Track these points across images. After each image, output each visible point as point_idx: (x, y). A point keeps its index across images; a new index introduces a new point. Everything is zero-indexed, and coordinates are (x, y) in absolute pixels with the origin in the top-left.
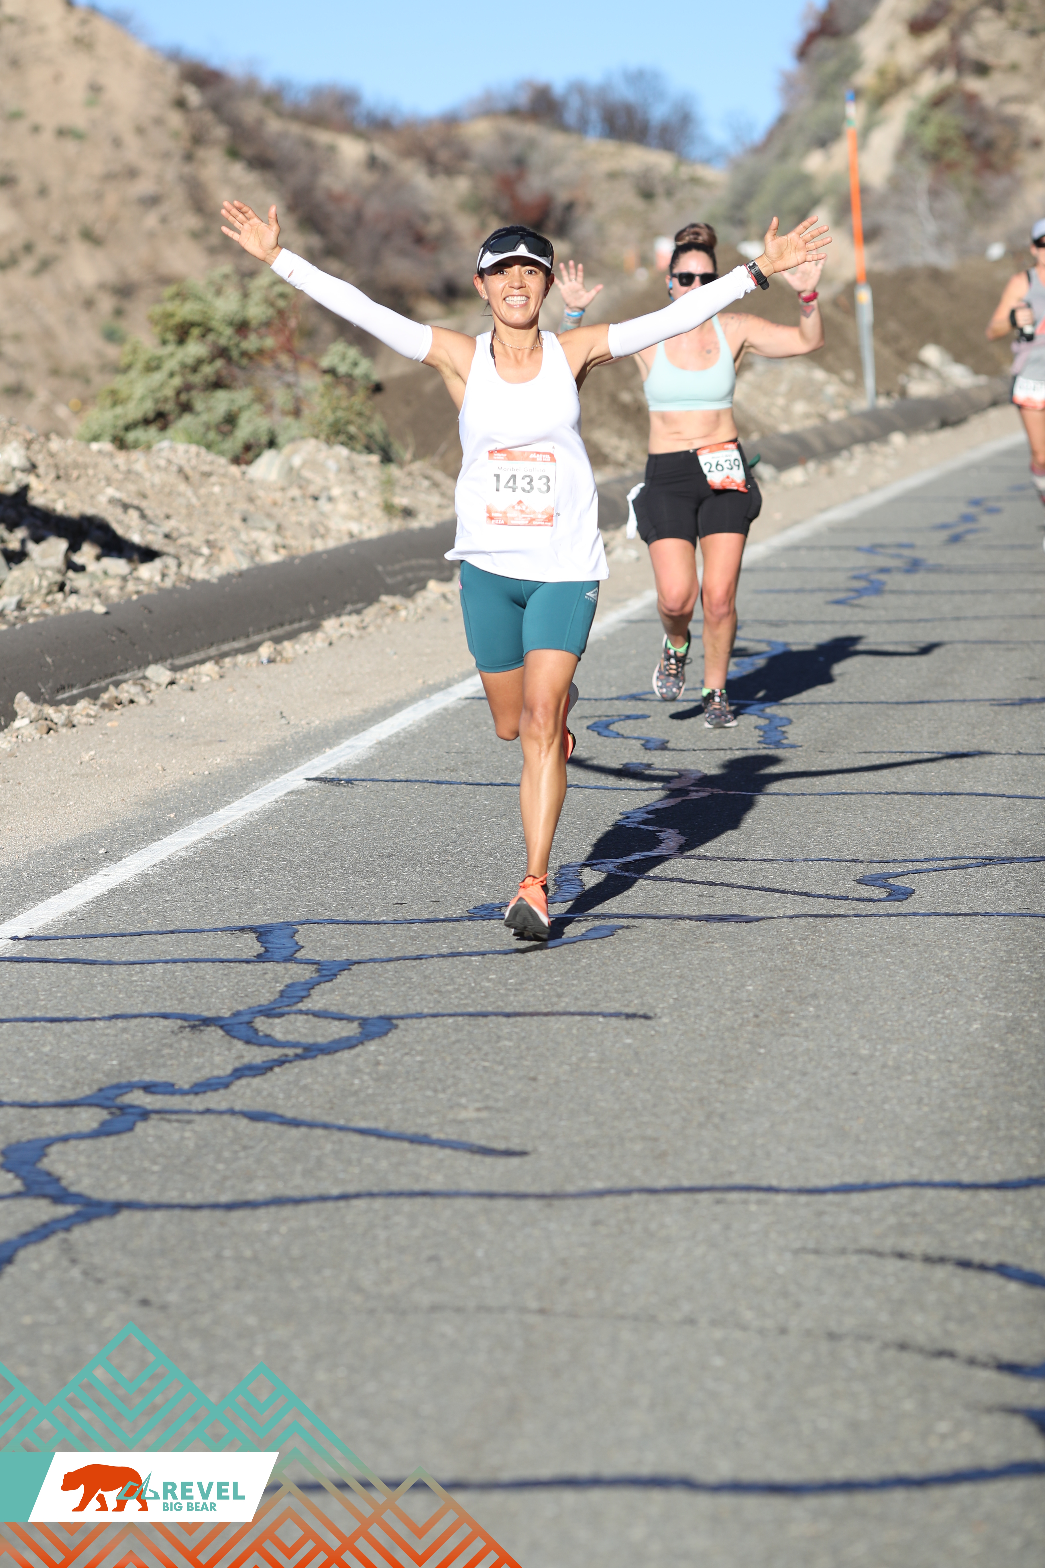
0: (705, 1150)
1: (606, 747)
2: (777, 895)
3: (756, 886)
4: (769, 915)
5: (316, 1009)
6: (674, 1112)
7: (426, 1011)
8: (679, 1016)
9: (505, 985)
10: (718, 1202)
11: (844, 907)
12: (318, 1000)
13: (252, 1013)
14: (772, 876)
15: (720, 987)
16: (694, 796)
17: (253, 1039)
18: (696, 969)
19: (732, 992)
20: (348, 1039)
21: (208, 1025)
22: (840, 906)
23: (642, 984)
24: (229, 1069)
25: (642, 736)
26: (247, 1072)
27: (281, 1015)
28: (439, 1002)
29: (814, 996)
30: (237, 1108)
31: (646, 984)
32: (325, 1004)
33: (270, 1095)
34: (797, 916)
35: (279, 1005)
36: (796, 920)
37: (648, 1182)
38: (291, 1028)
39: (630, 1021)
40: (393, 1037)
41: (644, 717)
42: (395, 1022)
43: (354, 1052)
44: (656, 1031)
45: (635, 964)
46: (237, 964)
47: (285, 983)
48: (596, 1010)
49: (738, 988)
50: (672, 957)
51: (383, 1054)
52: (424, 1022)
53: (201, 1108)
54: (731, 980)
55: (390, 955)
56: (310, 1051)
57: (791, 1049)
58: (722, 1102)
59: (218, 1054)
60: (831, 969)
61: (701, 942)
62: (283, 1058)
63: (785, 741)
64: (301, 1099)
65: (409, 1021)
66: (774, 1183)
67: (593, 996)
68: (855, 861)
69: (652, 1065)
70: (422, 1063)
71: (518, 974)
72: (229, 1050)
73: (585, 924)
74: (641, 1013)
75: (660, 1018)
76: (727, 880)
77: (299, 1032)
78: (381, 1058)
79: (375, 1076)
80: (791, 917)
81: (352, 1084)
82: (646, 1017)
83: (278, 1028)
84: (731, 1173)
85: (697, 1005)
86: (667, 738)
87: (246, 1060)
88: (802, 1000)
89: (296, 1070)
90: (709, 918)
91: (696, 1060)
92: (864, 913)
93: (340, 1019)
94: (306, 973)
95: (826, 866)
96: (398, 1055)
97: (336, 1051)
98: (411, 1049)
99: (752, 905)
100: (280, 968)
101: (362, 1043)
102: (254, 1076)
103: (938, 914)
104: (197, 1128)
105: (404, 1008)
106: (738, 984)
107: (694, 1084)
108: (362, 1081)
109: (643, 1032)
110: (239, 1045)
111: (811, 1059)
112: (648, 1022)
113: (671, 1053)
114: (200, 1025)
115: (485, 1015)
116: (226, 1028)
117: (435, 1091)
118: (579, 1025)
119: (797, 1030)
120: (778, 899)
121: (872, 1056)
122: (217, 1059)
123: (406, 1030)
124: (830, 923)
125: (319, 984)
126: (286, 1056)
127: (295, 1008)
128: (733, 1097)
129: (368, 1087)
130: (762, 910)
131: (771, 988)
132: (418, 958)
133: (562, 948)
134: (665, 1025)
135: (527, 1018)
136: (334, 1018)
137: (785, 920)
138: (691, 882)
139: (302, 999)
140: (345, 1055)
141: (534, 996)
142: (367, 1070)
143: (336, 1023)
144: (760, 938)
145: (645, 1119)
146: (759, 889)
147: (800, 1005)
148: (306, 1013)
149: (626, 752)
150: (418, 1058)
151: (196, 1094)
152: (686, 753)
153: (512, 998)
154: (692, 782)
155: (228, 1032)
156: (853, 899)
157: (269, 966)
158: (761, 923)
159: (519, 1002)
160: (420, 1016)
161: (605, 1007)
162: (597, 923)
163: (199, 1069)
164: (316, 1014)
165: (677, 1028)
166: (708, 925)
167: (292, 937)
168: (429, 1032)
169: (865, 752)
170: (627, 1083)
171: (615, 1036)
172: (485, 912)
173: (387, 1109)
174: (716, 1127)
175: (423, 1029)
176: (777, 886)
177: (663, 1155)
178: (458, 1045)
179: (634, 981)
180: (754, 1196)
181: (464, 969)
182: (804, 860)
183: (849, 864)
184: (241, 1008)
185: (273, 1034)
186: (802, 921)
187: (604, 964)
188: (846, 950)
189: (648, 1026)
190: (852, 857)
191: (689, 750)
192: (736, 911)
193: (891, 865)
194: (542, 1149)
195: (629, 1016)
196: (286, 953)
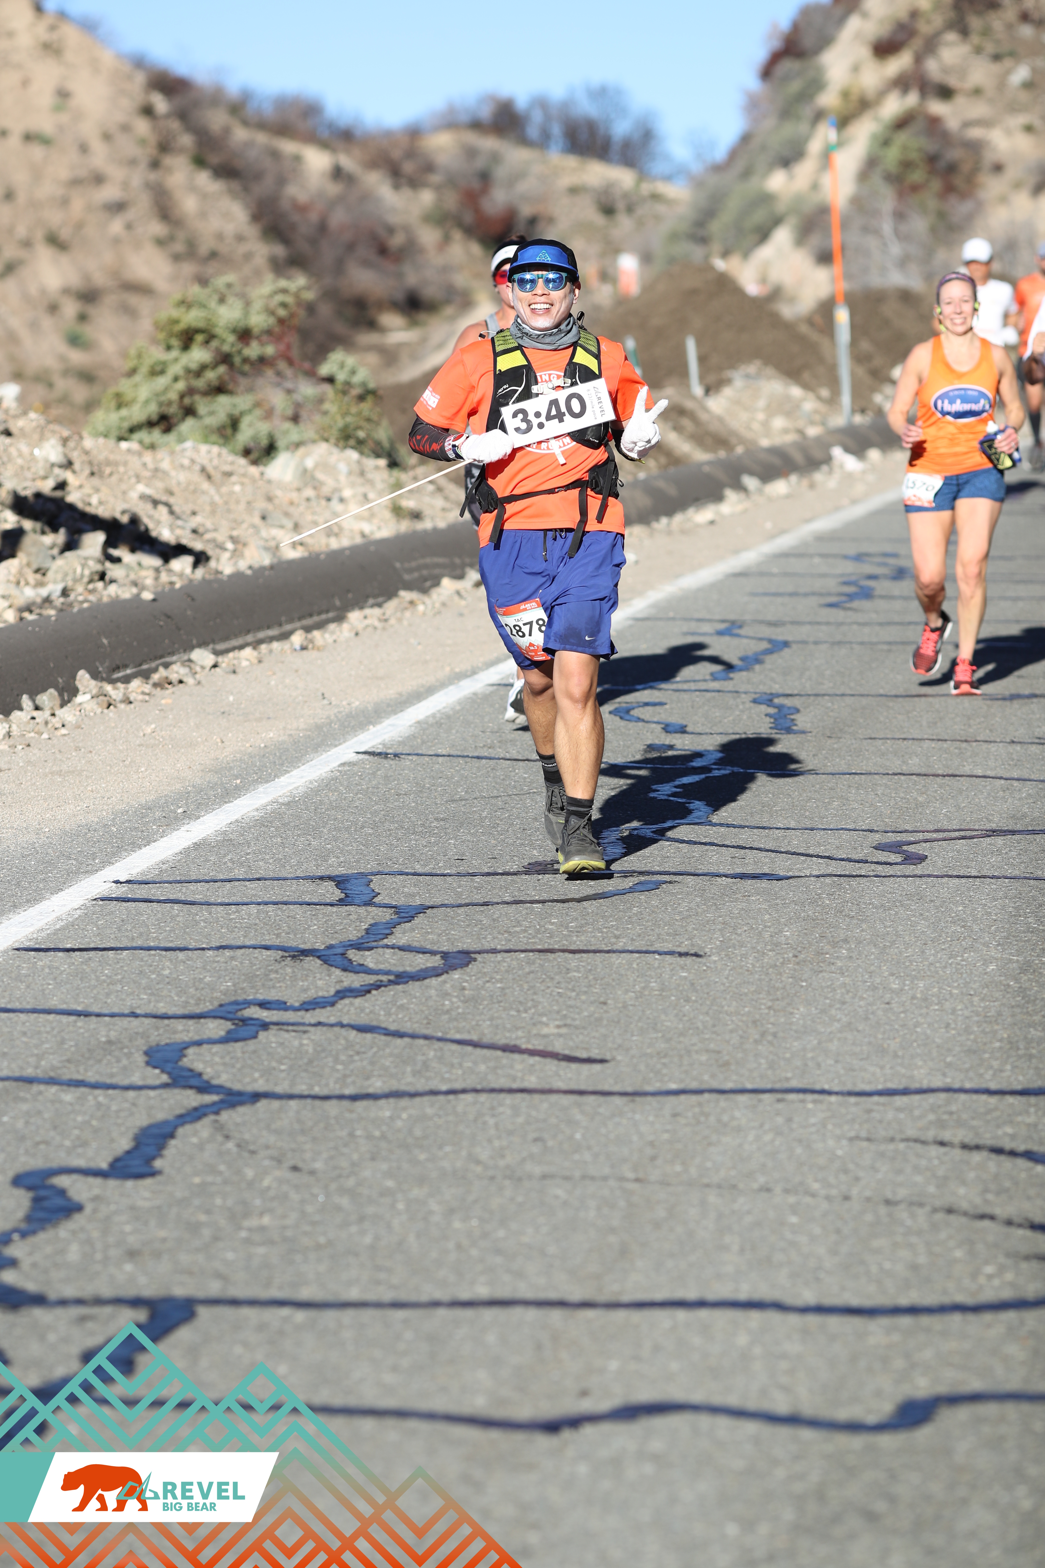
0: (763, 1061)
1: (629, 730)
2: (803, 858)
3: (782, 850)
4: (797, 874)
5: (401, 944)
6: (731, 1031)
7: (499, 947)
8: (726, 955)
9: (567, 927)
10: (779, 1101)
11: (864, 869)
12: (401, 936)
13: (344, 946)
14: (796, 842)
15: (760, 932)
16: (716, 773)
17: (348, 967)
18: (737, 918)
19: (771, 936)
20: (434, 968)
21: (307, 956)
22: (860, 868)
23: (690, 928)
24: (332, 991)
25: (661, 720)
26: (348, 994)
27: (370, 949)
28: (510, 940)
29: (846, 941)
30: (345, 1022)
31: (694, 928)
32: (407, 940)
33: (371, 1012)
34: (823, 876)
35: (367, 940)
36: (822, 879)
37: (715, 1085)
38: (381, 959)
39: (683, 958)
40: (473, 968)
41: (661, 704)
42: (472, 955)
43: (440, 979)
44: (708, 967)
45: (681, 912)
46: (323, 907)
47: (369, 923)
48: (651, 949)
49: (776, 933)
50: (714, 908)
51: (467, 981)
52: (499, 957)
53: (313, 1021)
54: (769, 927)
55: (459, 902)
56: (401, 978)
57: (829, 983)
58: (772, 1024)
59: (320, 979)
60: (859, 919)
61: (739, 896)
62: (378, 983)
63: (795, 728)
64: (400, 1016)
65: (485, 955)
66: (826, 1087)
67: (647, 938)
68: (871, 831)
69: (708, 993)
70: (503, 989)
71: (577, 919)
72: (329, 975)
73: (631, 879)
74: (692, 952)
75: (710, 956)
76: (755, 845)
77: (389, 963)
78: (465, 984)
79: (462, 998)
80: (818, 876)
81: (443, 1005)
82: (696, 955)
83: (369, 959)
84: (787, 1079)
85: (742, 946)
86: (684, 723)
87: (346, 984)
88: (835, 944)
89: (392, 993)
90: (743, 876)
91: (746, 991)
92: (883, 874)
93: (424, 953)
94: (386, 915)
95: (845, 835)
96: (480, 982)
97: (425, 978)
98: (492, 978)
99: (781, 865)
100: (362, 910)
101: (447, 973)
102: (356, 997)
103: (951, 876)
104: (313, 1037)
105: (480, 945)
106: (776, 931)
107: (747, 1009)
108: (452, 1003)
109: (696, 967)
110: (338, 972)
111: (848, 992)
112: (699, 960)
113: (724, 984)
114: (299, 956)
115: (551, 951)
116: (323, 958)
117: (518, 1011)
118: (638, 961)
119: (833, 967)
120: (804, 861)
121: (902, 990)
122: (320, 983)
123: (484, 963)
124: (854, 882)
125: (399, 924)
126: (381, 981)
127: (381, 943)
128: (782, 1020)
129: (458, 1007)
130: (791, 870)
131: (806, 934)
132: (486, 904)
133: (614, 898)
134: (715, 962)
135: (591, 955)
136: (419, 952)
137: (812, 878)
138: (723, 846)
139: (386, 936)
140: (434, 981)
141: (594, 936)
142: (455, 994)
143: (421, 956)
144: (791, 893)
145: (707, 1036)
146: (786, 853)
147: (834, 948)
148: (393, 947)
149: (649, 734)
150: (499, 985)
151: (307, 1010)
152: (704, 737)
153: (575, 938)
154: (713, 761)
155: (325, 962)
156: (872, 863)
157: (352, 908)
158: (791, 881)
159: (581, 941)
160: (494, 951)
161: (658, 946)
162: (642, 878)
163: (306, 990)
164: (401, 949)
165: (726, 965)
166: (742, 881)
167: (368, 885)
168: (505, 964)
169: (871, 739)
170: (687, 1007)
171: (672, 970)
172: (540, 868)
173: (477, 1025)
174: (771, 1043)
175: (499, 962)
176: (802, 851)
177: (727, 1064)
178: (532, 975)
179: (682, 926)
180: (809, 1097)
181: (527, 914)
182: (824, 829)
183: (865, 833)
184: (333, 942)
185: (365, 963)
186: (828, 880)
187: (653, 912)
188: (870, 904)
189: (700, 963)
190: (867, 828)
191: (706, 734)
192: (766, 870)
193: (904, 835)
194: (619, 1058)
195: (681, 955)
196: (366, 898)
